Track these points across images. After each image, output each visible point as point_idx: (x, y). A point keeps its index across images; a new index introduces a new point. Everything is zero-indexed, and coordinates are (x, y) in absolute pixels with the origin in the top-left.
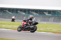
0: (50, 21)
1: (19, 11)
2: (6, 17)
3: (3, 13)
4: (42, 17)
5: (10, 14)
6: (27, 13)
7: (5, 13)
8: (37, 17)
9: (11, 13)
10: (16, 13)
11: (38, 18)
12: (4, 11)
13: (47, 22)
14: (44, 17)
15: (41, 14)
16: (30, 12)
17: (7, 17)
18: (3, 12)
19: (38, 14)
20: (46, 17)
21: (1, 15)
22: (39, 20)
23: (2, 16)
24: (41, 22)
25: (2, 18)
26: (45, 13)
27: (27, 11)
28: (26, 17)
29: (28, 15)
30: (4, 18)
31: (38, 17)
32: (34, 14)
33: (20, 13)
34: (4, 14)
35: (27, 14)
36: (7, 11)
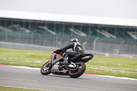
1: (72, 30)
2: (42, 42)
3: (37, 32)
4: (124, 43)
5: (53, 36)
6: (91, 34)
7: (41, 33)
8: (111, 43)
9: (54, 33)
10: (65, 32)
11: (114, 45)
12: (38, 28)
13: (134, 55)
14: (129, 44)
15: (121, 36)
16: (98, 31)
17: (45, 41)
18: (36, 30)
19: (114, 37)
21: (33, 37)
22: (118, 50)
23: (34, 39)
24: (121, 55)
25: (34, 43)
27: (90, 29)
28: (88, 42)
29: (92, 38)
30: (38, 44)
31: (116, 43)
32: (106, 35)
33: (74, 33)
34: (39, 35)
35: (90, 37)
36: (45, 28)
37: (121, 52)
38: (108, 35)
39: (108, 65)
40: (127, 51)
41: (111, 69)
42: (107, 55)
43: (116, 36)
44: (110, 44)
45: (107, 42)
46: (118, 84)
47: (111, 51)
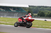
0: (15, 16)
4: (8, 13)
11: (4, 13)
14: (10, 13)
15: (7, 10)
19: (4, 10)
20: (11, 13)
22: (6, 15)
24: (7, 17)
26: (10, 9)
31: (5, 12)
37: (7, 16)
38: (2, 10)
39: (2, 21)
40: (9, 16)
41: (3, 22)
42: (2, 17)
43: (5, 10)
44: (3, 13)
45: (2, 12)
46: (6, 28)
47: (3, 16)
